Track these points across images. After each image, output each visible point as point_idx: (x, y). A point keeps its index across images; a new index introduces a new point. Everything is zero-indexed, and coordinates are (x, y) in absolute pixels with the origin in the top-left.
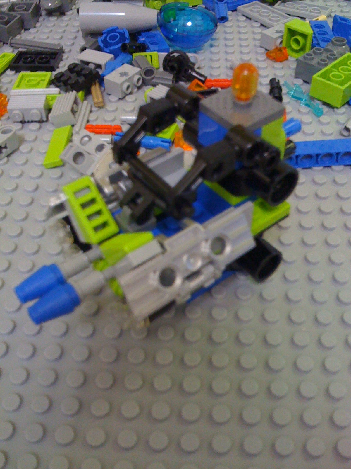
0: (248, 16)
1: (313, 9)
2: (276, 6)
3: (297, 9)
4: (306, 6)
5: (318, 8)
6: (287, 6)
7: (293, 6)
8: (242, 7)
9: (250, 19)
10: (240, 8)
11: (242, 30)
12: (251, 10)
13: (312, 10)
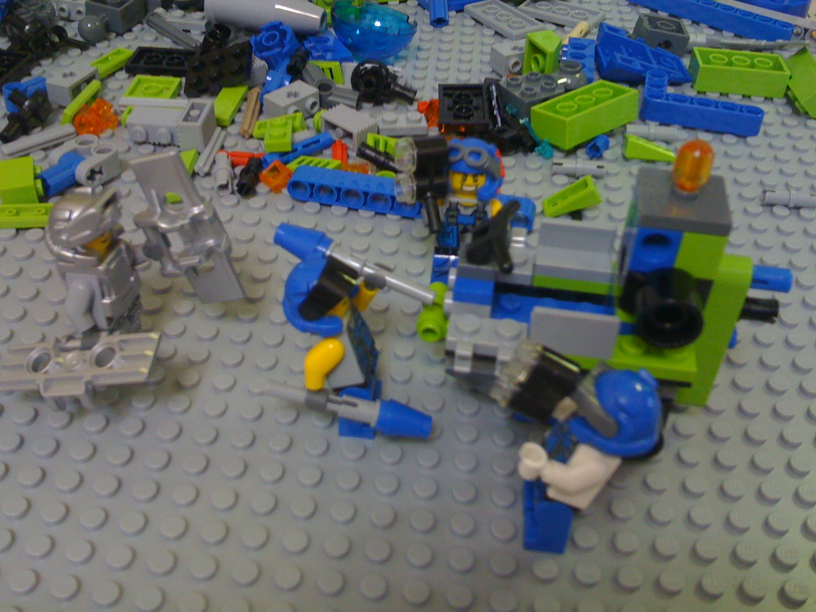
0: (479, 19)
1: (576, 13)
2: (522, 6)
3: (554, 12)
4: (567, 8)
5: (584, 12)
6: (539, 7)
7: (548, 7)
8: (473, 6)
9: (482, 24)
10: (468, 7)
11: (467, 39)
12: (484, 12)
13: (574, 15)
